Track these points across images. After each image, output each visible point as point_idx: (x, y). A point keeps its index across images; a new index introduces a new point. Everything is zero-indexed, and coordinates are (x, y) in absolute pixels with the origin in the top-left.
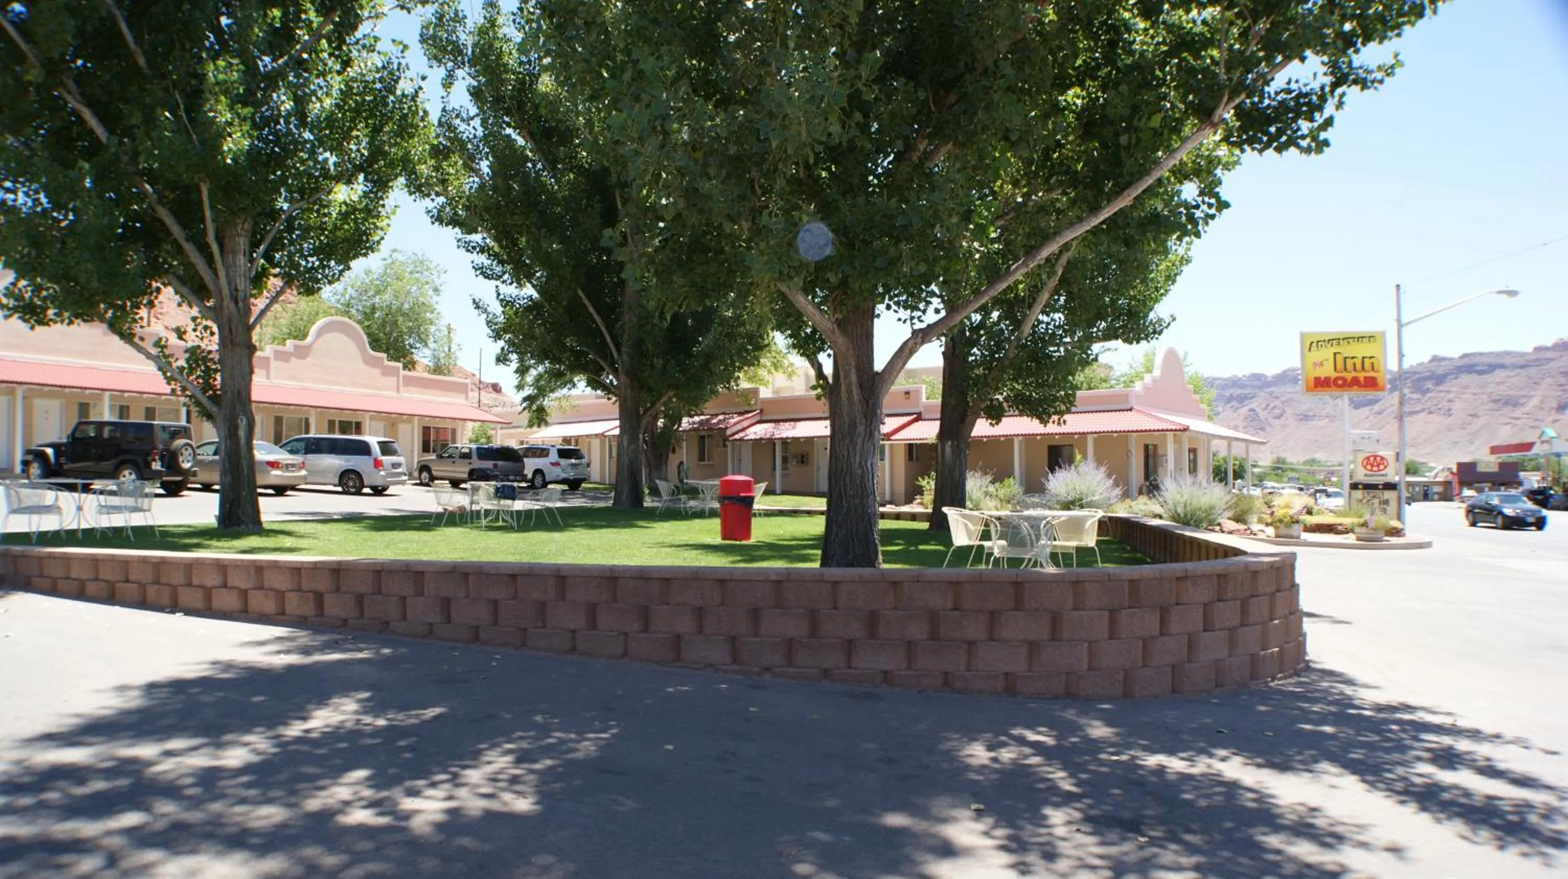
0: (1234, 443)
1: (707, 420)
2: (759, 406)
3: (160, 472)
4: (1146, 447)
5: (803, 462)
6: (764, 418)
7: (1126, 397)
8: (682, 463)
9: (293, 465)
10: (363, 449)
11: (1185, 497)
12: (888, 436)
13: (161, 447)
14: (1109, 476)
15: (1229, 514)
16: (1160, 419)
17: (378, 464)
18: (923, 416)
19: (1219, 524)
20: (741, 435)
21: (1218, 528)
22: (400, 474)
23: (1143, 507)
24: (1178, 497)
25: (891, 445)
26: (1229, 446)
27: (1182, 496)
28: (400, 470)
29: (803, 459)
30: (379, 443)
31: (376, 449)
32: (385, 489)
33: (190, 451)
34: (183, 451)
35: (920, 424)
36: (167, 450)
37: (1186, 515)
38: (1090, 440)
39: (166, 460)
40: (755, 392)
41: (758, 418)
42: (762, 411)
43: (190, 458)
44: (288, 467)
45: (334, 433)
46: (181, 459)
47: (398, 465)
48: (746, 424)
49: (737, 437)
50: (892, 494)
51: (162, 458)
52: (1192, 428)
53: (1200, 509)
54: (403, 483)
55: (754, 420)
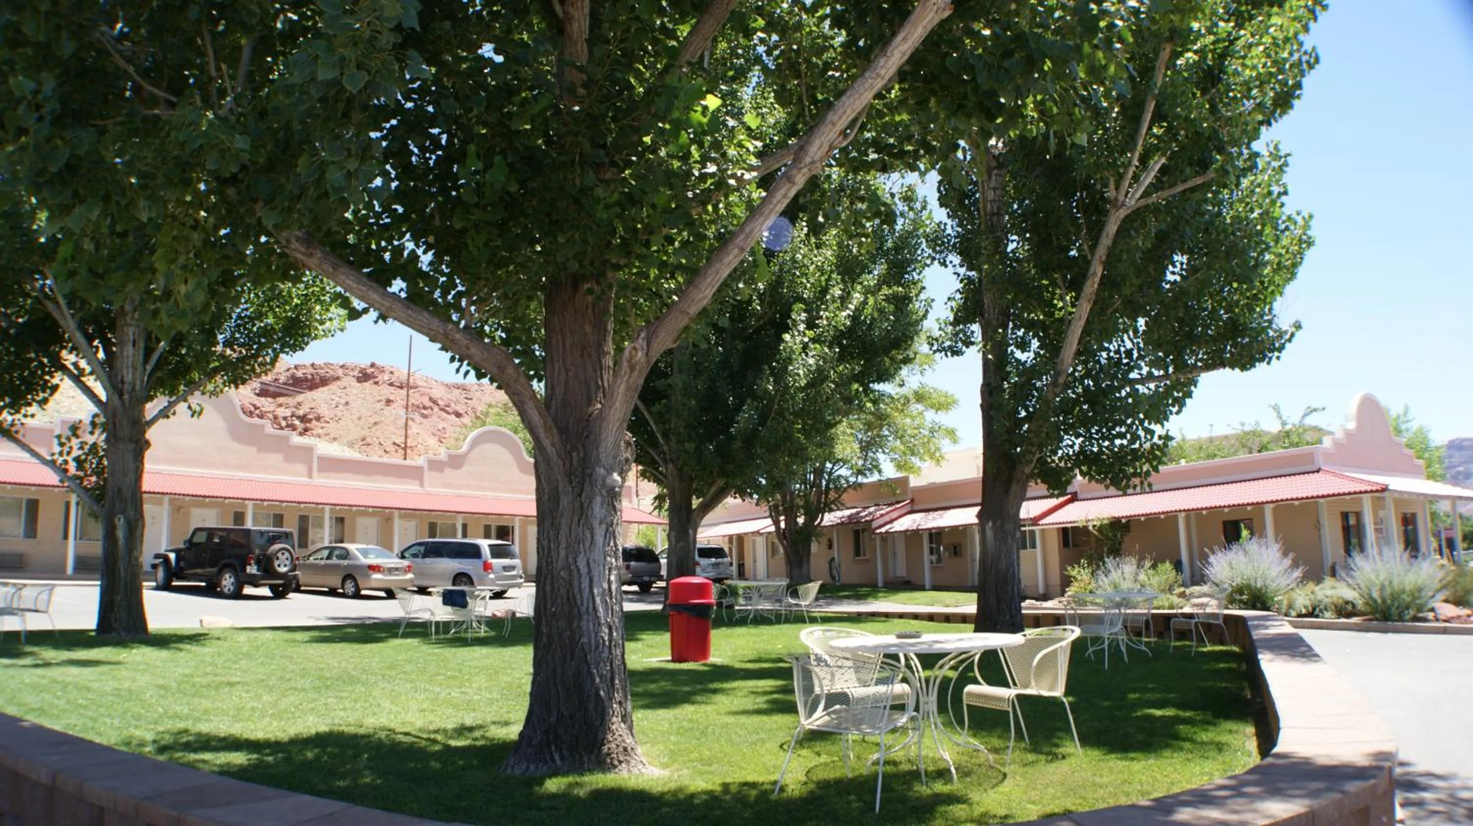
0: (1459, 502)
1: (858, 513)
2: (910, 496)
3: (254, 575)
4: (1345, 516)
5: (955, 554)
6: (916, 508)
7: (1310, 457)
8: (833, 559)
9: (397, 569)
10: (474, 552)
11: (1382, 577)
12: (1035, 521)
13: (257, 552)
14: (1285, 554)
15: (1441, 596)
16: (1353, 479)
17: (487, 567)
18: (1080, 496)
19: (1432, 610)
20: (887, 527)
21: (1431, 615)
22: (514, 577)
23: (1329, 592)
24: (1373, 577)
25: (1043, 531)
26: (1454, 506)
27: (1377, 577)
28: (514, 573)
29: (957, 550)
30: (490, 546)
31: (486, 552)
32: (504, 592)
33: (287, 555)
34: (279, 555)
35: (1076, 504)
36: (264, 555)
37: (1384, 601)
38: (1268, 510)
39: (263, 564)
40: (904, 481)
41: (908, 508)
42: (912, 501)
43: (288, 562)
44: (390, 571)
45: (434, 537)
46: (276, 563)
47: (513, 568)
48: (894, 515)
49: (883, 530)
50: (1046, 585)
51: (258, 563)
52: (1390, 487)
53: (1403, 592)
54: (519, 586)
55: (904, 511)
